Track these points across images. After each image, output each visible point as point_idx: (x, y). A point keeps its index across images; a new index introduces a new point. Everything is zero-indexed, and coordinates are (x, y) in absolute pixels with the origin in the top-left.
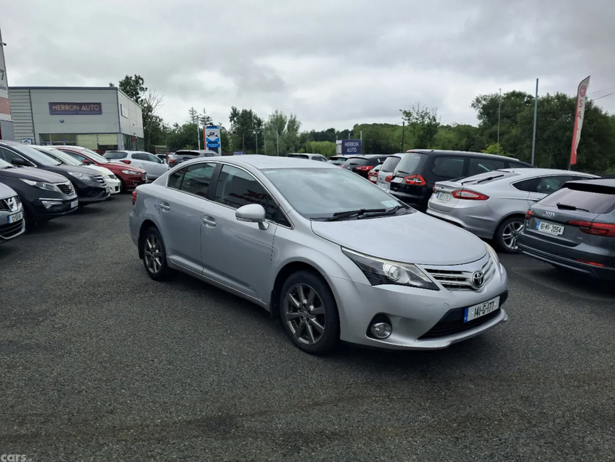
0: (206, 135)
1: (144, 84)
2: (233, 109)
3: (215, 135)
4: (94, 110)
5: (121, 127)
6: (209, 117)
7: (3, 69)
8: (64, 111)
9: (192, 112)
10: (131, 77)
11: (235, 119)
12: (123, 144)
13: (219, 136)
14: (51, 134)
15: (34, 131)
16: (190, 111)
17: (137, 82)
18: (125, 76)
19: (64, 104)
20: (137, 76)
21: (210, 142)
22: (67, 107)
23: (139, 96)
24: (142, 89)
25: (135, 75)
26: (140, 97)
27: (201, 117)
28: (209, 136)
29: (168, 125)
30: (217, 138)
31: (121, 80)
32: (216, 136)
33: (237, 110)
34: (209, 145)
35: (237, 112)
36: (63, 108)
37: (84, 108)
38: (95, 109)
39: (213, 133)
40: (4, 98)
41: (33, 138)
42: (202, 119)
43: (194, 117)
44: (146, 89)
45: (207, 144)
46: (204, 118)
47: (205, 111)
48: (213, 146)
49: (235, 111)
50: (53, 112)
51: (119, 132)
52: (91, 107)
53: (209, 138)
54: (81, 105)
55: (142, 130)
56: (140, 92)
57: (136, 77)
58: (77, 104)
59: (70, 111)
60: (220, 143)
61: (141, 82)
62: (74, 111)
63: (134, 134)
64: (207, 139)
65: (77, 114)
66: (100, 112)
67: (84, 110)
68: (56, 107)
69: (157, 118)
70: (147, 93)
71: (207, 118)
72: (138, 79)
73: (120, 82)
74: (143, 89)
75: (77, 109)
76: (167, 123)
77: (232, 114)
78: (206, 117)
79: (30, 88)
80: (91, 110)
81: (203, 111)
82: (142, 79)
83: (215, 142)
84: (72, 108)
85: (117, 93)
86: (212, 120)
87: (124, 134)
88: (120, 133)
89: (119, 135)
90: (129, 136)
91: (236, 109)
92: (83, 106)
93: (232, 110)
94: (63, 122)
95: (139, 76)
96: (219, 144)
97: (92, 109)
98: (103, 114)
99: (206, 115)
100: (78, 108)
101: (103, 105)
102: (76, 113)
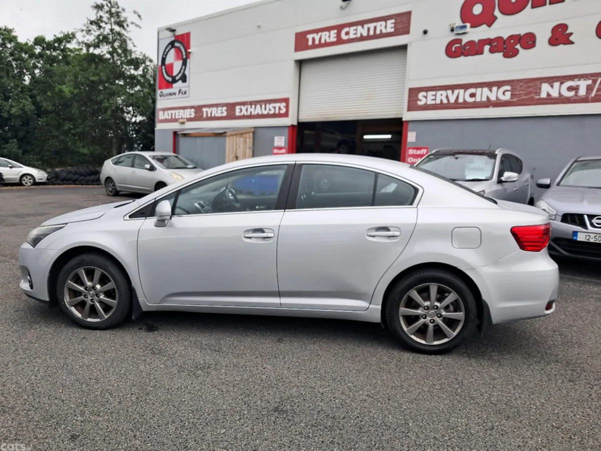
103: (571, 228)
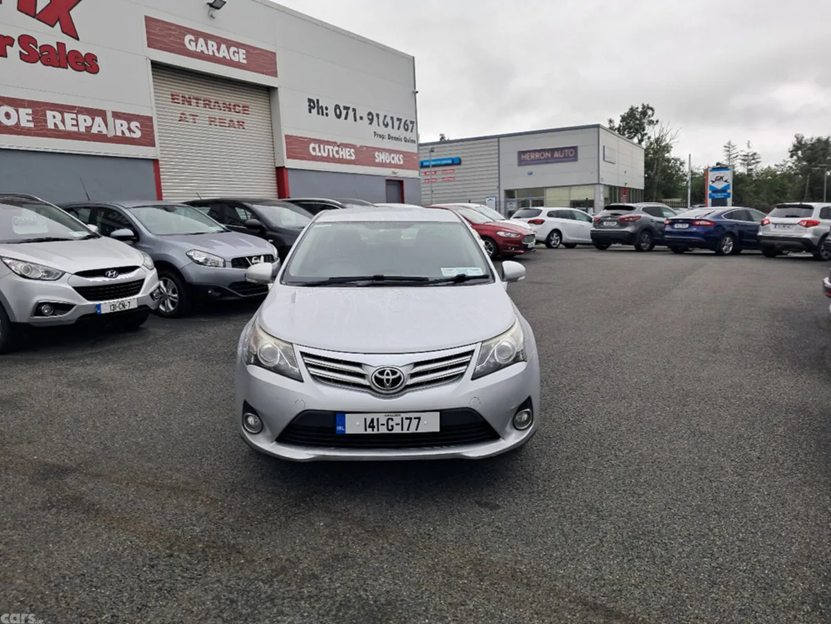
0: (709, 180)
1: (654, 116)
2: (797, 138)
3: (724, 179)
4: (569, 157)
5: (601, 176)
6: (755, 154)
7: (414, 120)
8: (533, 160)
9: (729, 147)
10: (637, 108)
11: (800, 153)
12: (602, 198)
13: (730, 181)
14: (517, 190)
15: (499, 187)
16: (725, 147)
17: (644, 113)
18: (630, 107)
19: (535, 151)
20: (645, 105)
21: (715, 191)
22: (537, 155)
23: (645, 132)
24: (651, 122)
25: (643, 105)
26: (646, 134)
27: (743, 153)
28: (713, 182)
29: (698, 169)
30: (726, 184)
31: (623, 114)
32: (726, 181)
33: (804, 139)
34: (713, 195)
35: (803, 143)
36: (532, 157)
37: (556, 155)
38: (570, 154)
39: (722, 178)
40: (413, 153)
41: (497, 196)
42: (742, 158)
43: (730, 155)
44: (657, 121)
45: (710, 194)
46: (747, 156)
47: (750, 145)
48: (719, 196)
49: (801, 140)
50: (521, 162)
51: (597, 182)
52: (565, 152)
53: (714, 185)
54: (553, 151)
55: (643, 179)
56: (647, 127)
57: (644, 107)
58: (548, 150)
59: (540, 159)
60: (730, 191)
61: (650, 112)
62: (545, 159)
63: (626, 184)
64: (711, 186)
65: (547, 163)
66: (575, 158)
67: (557, 158)
68: (525, 157)
69: (676, 160)
70: (657, 127)
71: (752, 155)
72: (646, 110)
73: (621, 116)
74: (653, 122)
75: (548, 157)
76: (697, 167)
77: (794, 146)
78: (750, 154)
79: (499, 137)
80: (564, 157)
81: (746, 145)
82: (652, 109)
83: (724, 190)
84: (542, 155)
85: (599, 132)
86: (760, 158)
87: (605, 185)
88: (599, 184)
89: (597, 186)
90: (615, 187)
91: (803, 137)
92: (556, 153)
93: (795, 139)
94: (531, 174)
95: (648, 105)
96: (729, 194)
97: (566, 155)
98: (579, 161)
99: (750, 150)
100: (550, 156)
101: (579, 150)
102: (547, 161)
103: (239, 271)
